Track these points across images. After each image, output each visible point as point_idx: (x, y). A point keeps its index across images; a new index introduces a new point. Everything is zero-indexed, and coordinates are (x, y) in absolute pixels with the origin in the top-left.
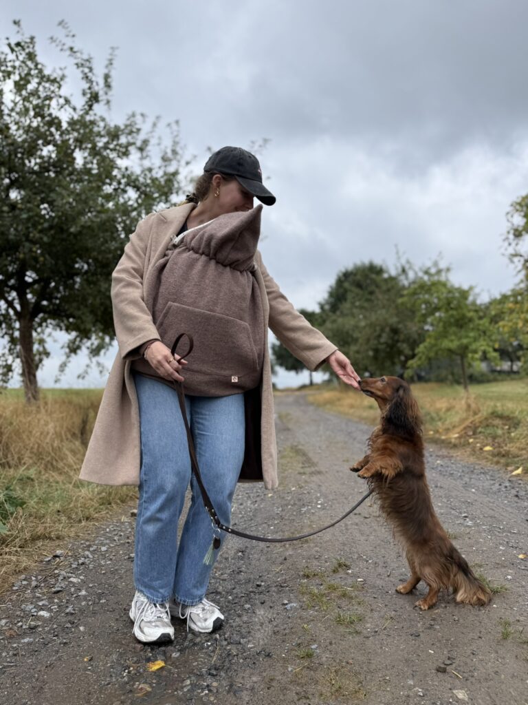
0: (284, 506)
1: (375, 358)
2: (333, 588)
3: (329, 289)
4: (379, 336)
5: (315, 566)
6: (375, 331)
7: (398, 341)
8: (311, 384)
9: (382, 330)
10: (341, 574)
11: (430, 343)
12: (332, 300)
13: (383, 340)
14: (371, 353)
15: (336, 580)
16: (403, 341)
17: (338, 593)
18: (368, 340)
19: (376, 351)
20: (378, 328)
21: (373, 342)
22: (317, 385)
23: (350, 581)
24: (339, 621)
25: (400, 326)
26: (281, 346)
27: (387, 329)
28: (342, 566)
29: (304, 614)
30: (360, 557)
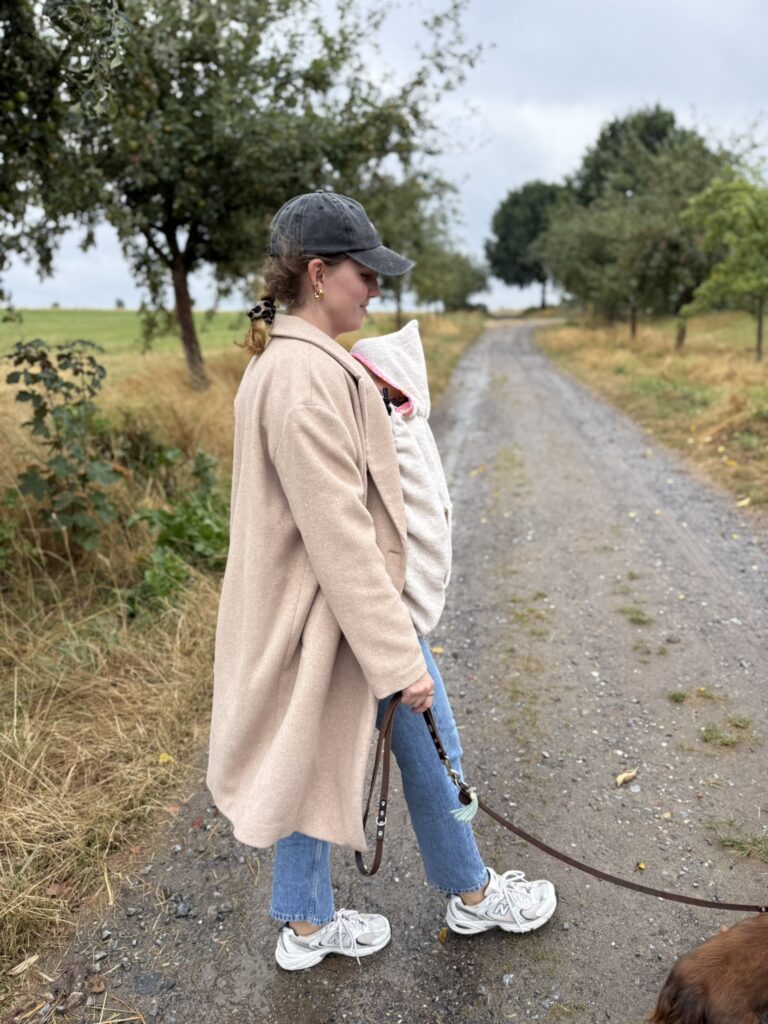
0: (497, 535)
1: (641, 288)
2: (532, 611)
3: (585, 153)
4: (649, 257)
5: (521, 594)
6: (644, 246)
7: (676, 264)
8: (544, 306)
9: (655, 247)
10: (539, 601)
11: (717, 282)
12: (586, 172)
13: (653, 263)
14: (634, 283)
15: (535, 605)
16: (684, 265)
17: (535, 614)
18: (633, 260)
19: (643, 279)
20: (649, 243)
21: (639, 264)
22: (552, 307)
23: (545, 607)
24: (533, 633)
25: (684, 240)
26: (498, 246)
27: (663, 246)
28: (541, 595)
29: (510, 627)
30: (556, 590)
